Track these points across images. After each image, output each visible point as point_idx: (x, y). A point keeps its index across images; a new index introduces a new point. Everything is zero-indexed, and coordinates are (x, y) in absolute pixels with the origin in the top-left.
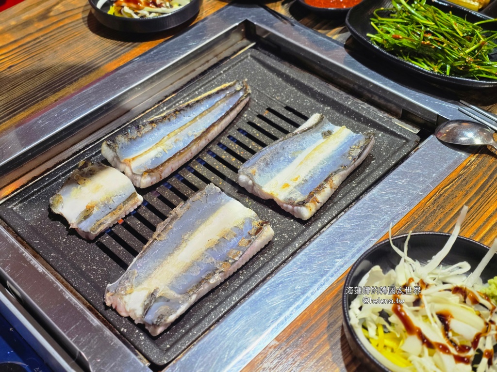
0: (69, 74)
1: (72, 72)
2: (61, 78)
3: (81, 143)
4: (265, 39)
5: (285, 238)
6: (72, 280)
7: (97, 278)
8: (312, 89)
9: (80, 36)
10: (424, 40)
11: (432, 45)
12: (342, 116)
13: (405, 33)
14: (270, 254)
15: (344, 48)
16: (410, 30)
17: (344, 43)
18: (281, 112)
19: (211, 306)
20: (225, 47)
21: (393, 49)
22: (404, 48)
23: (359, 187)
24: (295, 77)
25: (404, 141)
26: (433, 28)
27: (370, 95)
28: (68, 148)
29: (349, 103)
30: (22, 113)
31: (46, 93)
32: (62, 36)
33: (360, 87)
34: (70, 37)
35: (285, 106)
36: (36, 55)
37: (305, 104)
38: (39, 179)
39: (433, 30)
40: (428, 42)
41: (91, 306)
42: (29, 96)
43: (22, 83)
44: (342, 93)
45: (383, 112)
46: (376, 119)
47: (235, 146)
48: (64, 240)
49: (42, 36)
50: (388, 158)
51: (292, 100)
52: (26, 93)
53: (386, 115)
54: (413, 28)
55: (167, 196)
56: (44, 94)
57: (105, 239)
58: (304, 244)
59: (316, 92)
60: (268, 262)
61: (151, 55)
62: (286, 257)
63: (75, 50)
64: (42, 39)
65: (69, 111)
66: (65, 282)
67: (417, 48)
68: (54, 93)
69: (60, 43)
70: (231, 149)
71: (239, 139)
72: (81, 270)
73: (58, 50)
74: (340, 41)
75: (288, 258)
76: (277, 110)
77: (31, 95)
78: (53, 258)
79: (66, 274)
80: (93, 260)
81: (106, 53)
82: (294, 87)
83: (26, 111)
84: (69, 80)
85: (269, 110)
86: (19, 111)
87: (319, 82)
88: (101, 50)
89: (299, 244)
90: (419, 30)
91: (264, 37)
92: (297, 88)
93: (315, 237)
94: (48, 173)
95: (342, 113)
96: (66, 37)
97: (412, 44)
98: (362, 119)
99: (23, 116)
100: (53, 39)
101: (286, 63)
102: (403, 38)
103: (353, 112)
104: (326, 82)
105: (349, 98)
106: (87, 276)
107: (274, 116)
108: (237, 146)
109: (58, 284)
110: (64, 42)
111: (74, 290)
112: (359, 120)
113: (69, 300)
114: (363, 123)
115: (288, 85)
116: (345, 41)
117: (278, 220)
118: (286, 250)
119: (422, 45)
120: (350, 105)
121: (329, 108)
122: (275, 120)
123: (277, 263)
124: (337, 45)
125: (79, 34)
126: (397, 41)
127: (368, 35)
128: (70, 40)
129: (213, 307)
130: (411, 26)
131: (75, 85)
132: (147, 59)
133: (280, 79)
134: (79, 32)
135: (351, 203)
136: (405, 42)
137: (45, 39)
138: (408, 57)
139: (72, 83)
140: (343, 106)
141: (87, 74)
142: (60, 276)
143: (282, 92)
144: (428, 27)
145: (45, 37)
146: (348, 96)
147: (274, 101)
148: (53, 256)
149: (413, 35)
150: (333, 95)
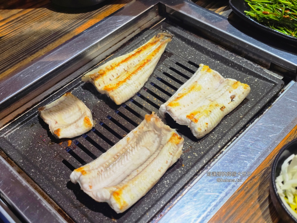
0: (40, 42)
1: (43, 40)
2: (36, 45)
3: (50, 89)
4: (172, 15)
5: (195, 156)
6: (46, 189)
7: (64, 188)
8: (207, 49)
9: (48, 15)
10: (284, 15)
11: (291, 18)
12: (228, 67)
13: (271, 10)
14: (186, 169)
15: (227, 21)
16: (275, 8)
17: (228, 18)
18: (185, 65)
19: (146, 208)
20: (145, 21)
21: (262, 21)
22: (271, 20)
23: (245, 118)
24: (195, 41)
25: (273, 85)
26: (291, 6)
27: (247, 53)
28: (41, 93)
29: (233, 58)
30: (9, 70)
31: (26, 55)
32: (35, 16)
33: (239, 47)
34: (41, 16)
35: (188, 61)
36: (18, 29)
37: (201, 59)
38: (22, 115)
39: (291, 8)
40: (288, 16)
41: (61, 209)
42: (14, 58)
43: (9, 49)
44: (227, 51)
45: (257, 65)
46: (252, 69)
47: (155, 90)
48: (40, 159)
49: (22, 16)
50: (264, 97)
51: (193, 56)
52: (12, 55)
53: (259, 66)
54: (276, 6)
55: (110, 126)
56: (24, 56)
57: (69, 158)
58: (209, 161)
59: (209, 51)
60: (184, 175)
61: (96, 28)
62: (197, 170)
63: (44, 25)
64: (22, 18)
65: (42, 68)
66: (42, 191)
67: (279, 20)
68: (31, 55)
69: (34, 21)
70: (153, 92)
71: (158, 85)
72: (53, 181)
73: (33, 25)
74: (224, 16)
75: (199, 172)
76: (182, 64)
77: (15, 57)
78: (32, 173)
79: (42, 185)
80: (61, 173)
81: (65, 27)
82: (193, 48)
83: (12, 68)
84: (41, 46)
85: (177, 63)
86: (7, 68)
87: (211, 44)
88: (62, 25)
89: (206, 160)
90: (280, 8)
91: (171, 14)
92: (195, 48)
93: (217, 155)
94: (28, 111)
95: (228, 65)
96: (38, 16)
97: (276, 17)
98: (242, 69)
99: (10, 72)
100: (29, 18)
101: (188, 32)
102: (270, 13)
103: (236, 64)
104: (216, 44)
105: (232, 55)
106: (57, 185)
107: (181, 68)
108: (157, 89)
109: (37, 194)
110: (37, 20)
111: (48, 197)
112: (240, 70)
113: (45, 207)
114: (243, 72)
115: (189, 47)
116: (228, 16)
117: (189, 143)
118: (197, 165)
119: (283, 18)
120: (233, 60)
121: (218, 62)
122: (182, 71)
123: (191, 175)
124: (222, 19)
125: (47, 14)
126: (265, 16)
127: (245, 11)
128: (41, 18)
129: (147, 209)
130: (275, 5)
131: (45, 50)
132: (93, 30)
133: (184, 42)
134: (47, 13)
135: (240, 130)
136: (271, 16)
137: (24, 18)
138: (273, 26)
139: (43, 48)
140: (229, 60)
141: (53, 42)
142: (38, 186)
143: (186, 51)
144: (287, 6)
145: (24, 17)
146: (231, 53)
147: (181, 58)
148: (32, 172)
149: (277, 11)
150: (221, 53)
